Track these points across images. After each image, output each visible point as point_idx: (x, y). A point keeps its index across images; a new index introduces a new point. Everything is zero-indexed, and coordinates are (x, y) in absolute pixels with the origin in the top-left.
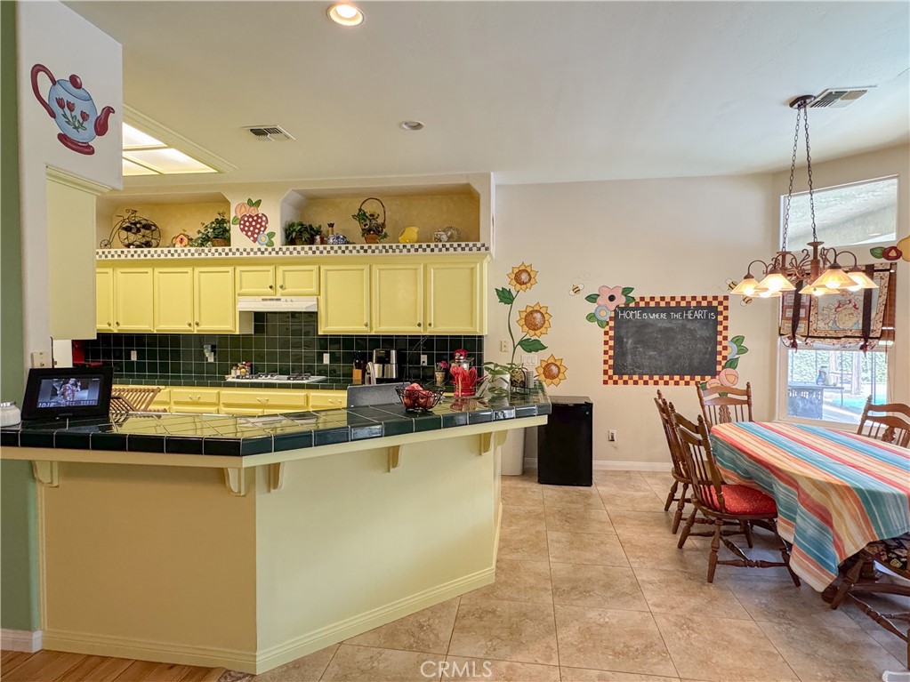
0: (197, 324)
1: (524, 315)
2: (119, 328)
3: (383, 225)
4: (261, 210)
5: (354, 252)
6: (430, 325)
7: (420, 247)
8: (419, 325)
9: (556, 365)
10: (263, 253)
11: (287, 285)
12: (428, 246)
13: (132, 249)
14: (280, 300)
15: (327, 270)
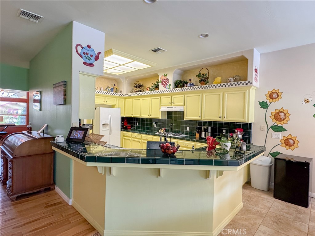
0: (150, 115)
1: (274, 114)
2: (133, 116)
3: (208, 78)
4: (167, 77)
5: (196, 89)
6: (224, 117)
7: (220, 85)
8: (220, 117)
9: (292, 139)
10: (167, 92)
11: (175, 102)
12: (224, 84)
13: (136, 93)
14: (172, 107)
15: (187, 96)
